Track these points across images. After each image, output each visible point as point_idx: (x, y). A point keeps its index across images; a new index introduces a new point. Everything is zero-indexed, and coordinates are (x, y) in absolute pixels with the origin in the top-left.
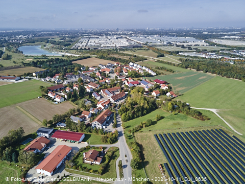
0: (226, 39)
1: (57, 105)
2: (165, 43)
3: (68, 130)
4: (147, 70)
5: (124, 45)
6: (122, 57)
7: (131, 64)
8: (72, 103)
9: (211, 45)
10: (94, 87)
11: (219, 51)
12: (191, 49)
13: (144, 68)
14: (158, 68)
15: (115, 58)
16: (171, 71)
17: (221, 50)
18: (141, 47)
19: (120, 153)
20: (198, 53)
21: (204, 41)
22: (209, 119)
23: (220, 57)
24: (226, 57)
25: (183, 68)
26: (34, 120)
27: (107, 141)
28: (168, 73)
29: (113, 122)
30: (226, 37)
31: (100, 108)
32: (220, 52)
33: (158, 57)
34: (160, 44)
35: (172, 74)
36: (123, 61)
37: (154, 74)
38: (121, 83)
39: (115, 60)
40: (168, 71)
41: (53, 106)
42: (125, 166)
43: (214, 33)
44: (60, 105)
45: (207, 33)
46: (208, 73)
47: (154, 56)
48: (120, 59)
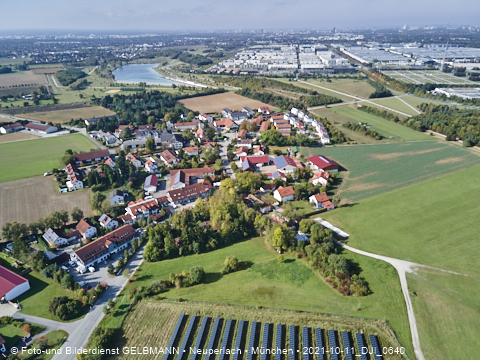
10: (166, 162)
13: (314, 124)
14: (349, 126)
38: (232, 157)
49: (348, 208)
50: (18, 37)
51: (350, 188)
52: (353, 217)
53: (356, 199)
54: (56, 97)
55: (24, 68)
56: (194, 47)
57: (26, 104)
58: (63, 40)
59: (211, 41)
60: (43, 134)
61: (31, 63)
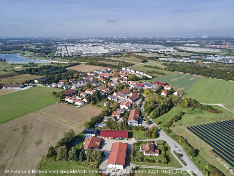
0: (188, 46)
1: (81, 109)
2: (140, 50)
3: (109, 129)
4: (141, 74)
5: (105, 52)
6: (111, 63)
7: (123, 69)
8: (93, 106)
9: (181, 52)
10: (104, 91)
11: (190, 57)
12: (166, 55)
13: (137, 72)
14: (150, 72)
15: (106, 64)
16: (163, 74)
17: (192, 55)
18: (121, 54)
19: (169, 145)
20: (175, 59)
21: (172, 48)
22: (222, 112)
23: (195, 61)
24: (200, 62)
25: (171, 71)
26: (68, 124)
27: (151, 136)
28: (161, 76)
29: (145, 120)
30: (188, 44)
31: (124, 108)
32: (192, 57)
33: (143, 62)
34: (136, 51)
35: (165, 76)
36: (115, 67)
37: (150, 77)
39: (105, 65)
40: (160, 74)
41: (77, 109)
42: (182, 155)
43: (176, 42)
44: (83, 108)
45: (170, 41)
46: (193, 75)
47: (139, 62)
48: (110, 65)
60: (18, 89)
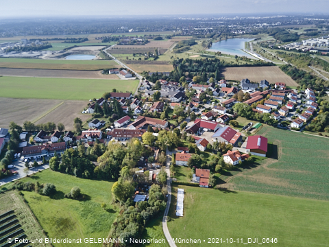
49: (222, 193)
50: (193, 19)
51: (254, 176)
52: (214, 202)
53: (241, 189)
54: (159, 56)
55: (169, 37)
56: (300, 27)
57: (140, 59)
58: (214, 21)
59: (323, 22)
60: (123, 78)
61: (177, 35)
